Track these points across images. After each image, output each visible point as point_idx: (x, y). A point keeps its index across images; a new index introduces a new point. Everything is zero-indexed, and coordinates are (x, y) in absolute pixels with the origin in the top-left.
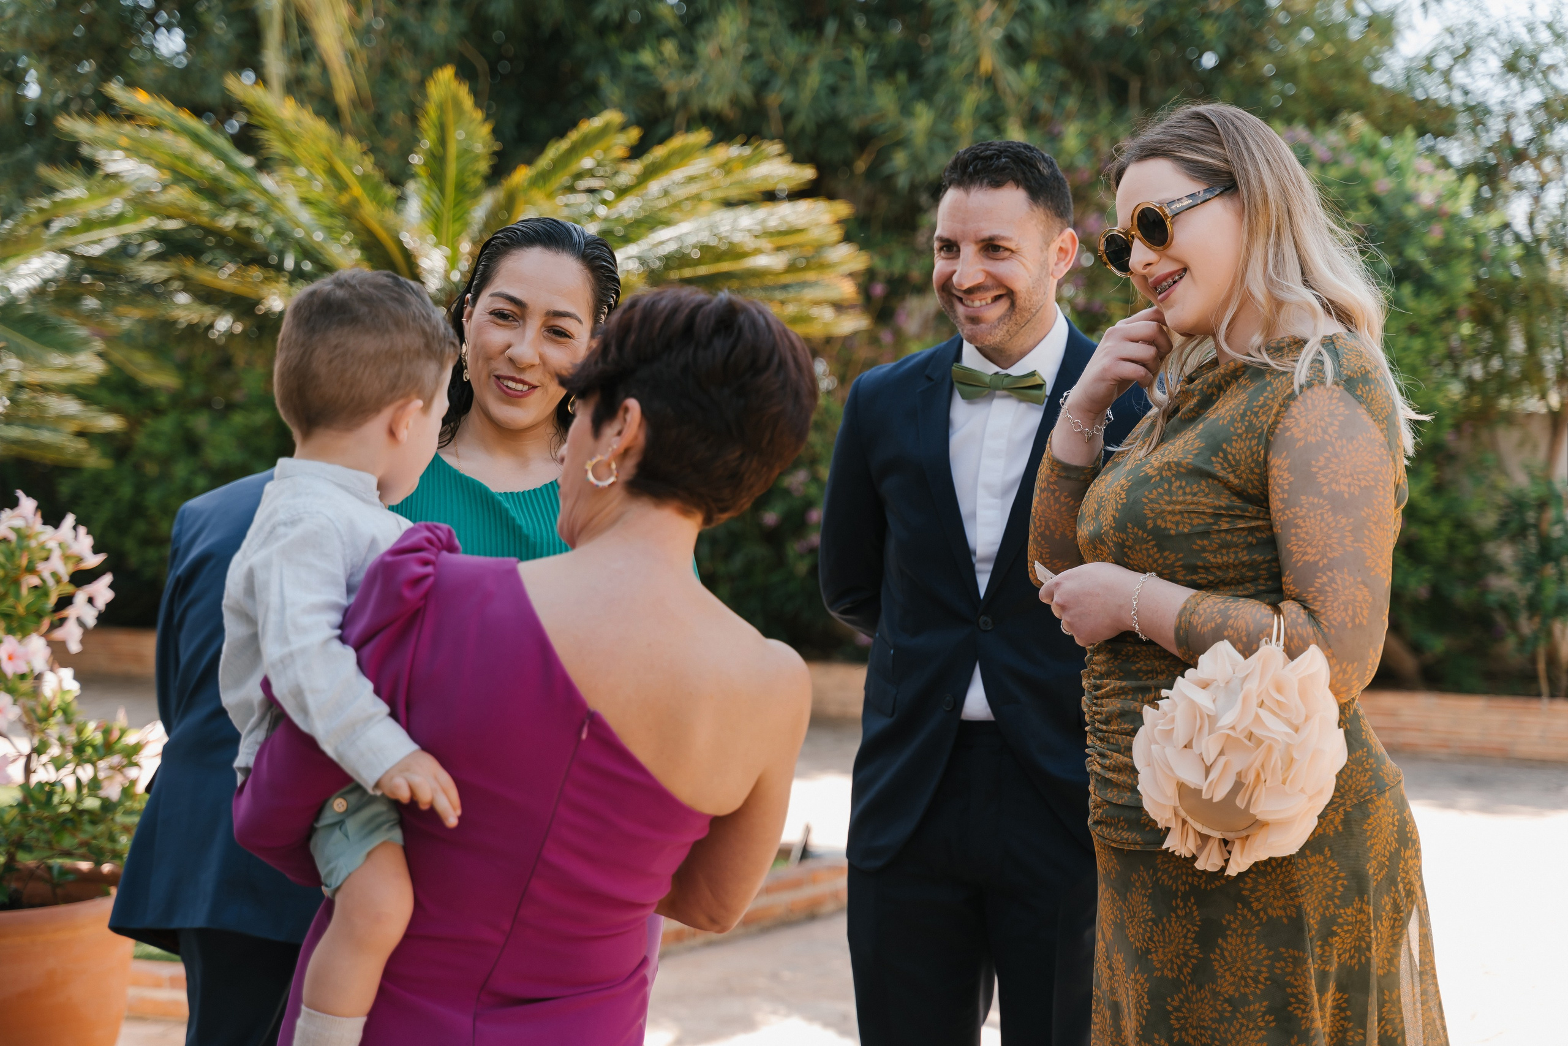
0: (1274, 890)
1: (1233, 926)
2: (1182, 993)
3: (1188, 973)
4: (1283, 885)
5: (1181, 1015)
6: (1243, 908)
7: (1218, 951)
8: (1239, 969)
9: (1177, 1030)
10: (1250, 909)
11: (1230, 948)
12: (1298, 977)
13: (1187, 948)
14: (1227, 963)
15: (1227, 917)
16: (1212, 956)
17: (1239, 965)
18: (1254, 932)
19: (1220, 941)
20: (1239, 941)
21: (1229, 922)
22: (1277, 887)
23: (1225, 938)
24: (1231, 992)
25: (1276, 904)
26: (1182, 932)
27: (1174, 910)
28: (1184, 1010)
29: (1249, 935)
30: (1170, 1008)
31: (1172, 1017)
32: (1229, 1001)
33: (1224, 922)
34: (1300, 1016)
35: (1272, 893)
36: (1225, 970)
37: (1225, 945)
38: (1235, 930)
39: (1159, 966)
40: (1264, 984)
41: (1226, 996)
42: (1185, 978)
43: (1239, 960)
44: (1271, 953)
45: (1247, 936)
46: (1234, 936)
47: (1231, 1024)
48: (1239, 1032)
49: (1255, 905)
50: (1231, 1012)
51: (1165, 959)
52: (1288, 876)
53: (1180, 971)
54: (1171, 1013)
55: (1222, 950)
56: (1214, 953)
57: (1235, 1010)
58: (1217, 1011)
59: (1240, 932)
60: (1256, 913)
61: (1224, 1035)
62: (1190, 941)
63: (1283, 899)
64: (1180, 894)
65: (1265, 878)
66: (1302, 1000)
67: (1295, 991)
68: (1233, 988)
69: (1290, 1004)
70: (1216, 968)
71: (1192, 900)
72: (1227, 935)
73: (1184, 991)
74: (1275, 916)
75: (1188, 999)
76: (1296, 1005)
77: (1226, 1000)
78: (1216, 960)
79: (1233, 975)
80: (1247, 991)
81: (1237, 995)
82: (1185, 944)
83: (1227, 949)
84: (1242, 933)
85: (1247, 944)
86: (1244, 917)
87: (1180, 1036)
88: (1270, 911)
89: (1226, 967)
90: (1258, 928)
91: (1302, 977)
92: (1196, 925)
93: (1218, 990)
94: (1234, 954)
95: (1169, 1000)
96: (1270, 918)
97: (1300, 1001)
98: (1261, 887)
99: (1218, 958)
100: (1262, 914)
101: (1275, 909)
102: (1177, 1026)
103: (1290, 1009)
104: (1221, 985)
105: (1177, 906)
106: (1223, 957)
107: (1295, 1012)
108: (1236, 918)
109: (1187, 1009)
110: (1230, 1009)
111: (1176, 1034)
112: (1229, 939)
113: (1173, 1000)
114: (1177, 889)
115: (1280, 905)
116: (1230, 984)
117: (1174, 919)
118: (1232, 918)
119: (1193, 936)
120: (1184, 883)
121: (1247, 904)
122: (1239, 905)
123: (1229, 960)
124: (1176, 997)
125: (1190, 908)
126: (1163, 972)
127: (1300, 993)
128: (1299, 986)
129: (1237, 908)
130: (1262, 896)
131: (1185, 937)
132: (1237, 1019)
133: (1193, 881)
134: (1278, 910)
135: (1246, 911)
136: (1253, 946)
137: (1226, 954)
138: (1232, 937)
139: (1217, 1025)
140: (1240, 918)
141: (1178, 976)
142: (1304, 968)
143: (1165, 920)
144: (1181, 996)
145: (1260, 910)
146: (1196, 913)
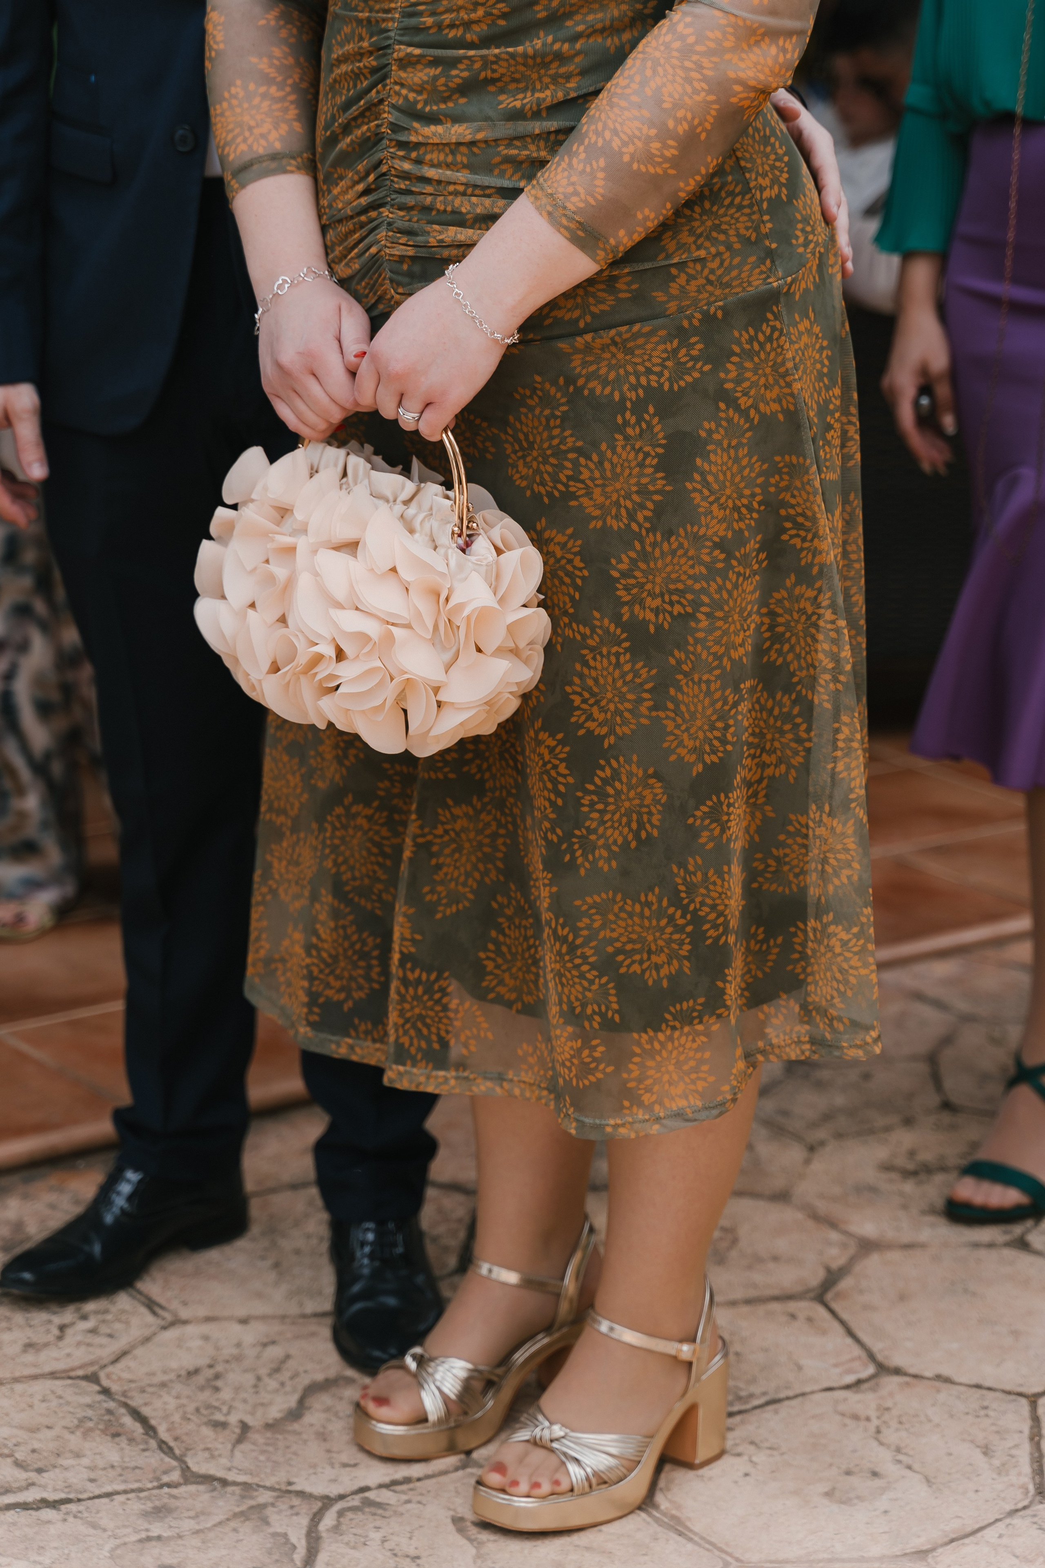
0: (765, 375)
1: (716, 436)
2: (634, 549)
3: (646, 518)
4: (775, 367)
5: (632, 581)
6: (728, 409)
7: (697, 477)
8: (729, 497)
9: (626, 603)
10: (737, 408)
11: (714, 469)
12: (796, 493)
13: (644, 480)
14: (712, 492)
15: (706, 425)
16: (689, 485)
17: (728, 492)
18: (745, 441)
19: (699, 461)
20: (725, 458)
21: (710, 432)
22: (768, 370)
23: (705, 456)
24: (722, 533)
25: (769, 395)
26: (636, 459)
27: (621, 429)
28: (637, 574)
29: (740, 445)
30: (615, 574)
31: (619, 586)
32: (720, 545)
33: (703, 434)
34: (798, 547)
35: (762, 381)
36: (711, 503)
37: (706, 467)
38: (719, 443)
39: (597, 513)
40: (758, 512)
41: (717, 539)
42: (640, 526)
43: (728, 484)
44: (765, 466)
45: (736, 448)
46: (719, 451)
47: (725, 578)
48: (736, 586)
49: (744, 402)
50: (724, 560)
51: (608, 502)
52: (781, 354)
53: (632, 517)
54: (617, 580)
55: (703, 474)
56: (692, 480)
57: (730, 556)
58: (702, 563)
59: (725, 443)
60: (744, 413)
61: (717, 596)
62: (650, 470)
63: (776, 387)
64: (629, 405)
65: (752, 360)
66: (802, 524)
67: (792, 512)
68: (724, 525)
69: (785, 530)
70: (696, 502)
71: (651, 410)
72: (709, 452)
73: (638, 546)
74: (768, 412)
75: (645, 556)
76: (793, 532)
77: (716, 546)
78: (695, 490)
79: (723, 507)
80: (742, 525)
81: (730, 535)
82: (641, 475)
83: (710, 472)
84: (729, 445)
85: (737, 460)
86: (729, 420)
87: (632, 613)
88: (762, 406)
89: (712, 499)
90: (749, 434)
91: (803, 493)
92: (660, 446)
93: (701, 532)
94: (721, 477)
95: (613, 561)
96: (763, 416)
97: (798, 526)
98: (748, 374)
99: (699, 486)
100: (752, 412)
101: (768, 404)
102: (627, 598)
103: (785, 537)
104: (707, 526)
105: (626, 423)
106: (707, 484)
107: (792, 542)
108: (719, 425)
109: (643, 571)
110: (722, 556)
111: (625, 609)
112: (712, 457)
113: (620, 561)
114: (623, 399)
115: (774, 396)
116: (719, 522)
117: (620, 443)
118: (713, 425)
119: (655, 461)
120: (633, 388)
121: (732, 402)
122: (722, 406)
123: (715, 486)
124: (623, 556)
125: (648, 424)
126: (605, 522)
127: (798, 514)
128: (798, 504)
129: (718, 408)
130: (750, 388)
131: (641, 465)
132: (733, 567)
133: (649, 381)
134: (771, 403)
135: (731, 412)
136: (745, 462)
137: (710, 478)
138: (716, 454)
139: (705, 585)
140: (724, 423)
141: (628, 526)
142: (805, 479)
143: (604, 447)
144: (633, 554)
145: (750, 407)
146: (657, 429)
